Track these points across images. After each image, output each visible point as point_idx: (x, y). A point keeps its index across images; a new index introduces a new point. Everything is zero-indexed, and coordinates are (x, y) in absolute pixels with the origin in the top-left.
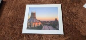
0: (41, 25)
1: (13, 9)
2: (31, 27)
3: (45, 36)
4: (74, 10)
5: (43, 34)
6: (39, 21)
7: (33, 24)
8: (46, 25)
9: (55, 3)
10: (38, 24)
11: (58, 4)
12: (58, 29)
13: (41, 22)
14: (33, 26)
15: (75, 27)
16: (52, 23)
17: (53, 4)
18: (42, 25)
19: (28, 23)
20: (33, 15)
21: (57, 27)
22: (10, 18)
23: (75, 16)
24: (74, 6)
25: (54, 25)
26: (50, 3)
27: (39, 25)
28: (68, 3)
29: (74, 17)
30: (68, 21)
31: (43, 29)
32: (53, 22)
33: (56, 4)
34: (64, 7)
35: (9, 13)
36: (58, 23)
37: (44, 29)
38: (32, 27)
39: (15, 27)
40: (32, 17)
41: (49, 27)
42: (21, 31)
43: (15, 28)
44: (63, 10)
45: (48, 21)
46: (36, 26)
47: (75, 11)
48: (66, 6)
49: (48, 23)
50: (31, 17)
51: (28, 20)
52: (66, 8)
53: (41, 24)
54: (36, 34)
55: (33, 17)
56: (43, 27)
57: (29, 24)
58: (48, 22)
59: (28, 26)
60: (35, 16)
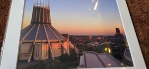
0: (72, 51)
2: (36, 58)
6: (65, 35)
7: (44, 48)
8: (91, 49)
10: (62, 48)
13: (73, 39)
14: (43, 56)
18: (77, 50)
19: (22, 43)
20: (40, 16)
27: (67, 50)
31: (82, 66)
40: (37, 23)
41: (100, 56)
46: (53, 56)
49: (97, 43)
51: (23, 32)
53: (72, 46)
55: (42, 23)
56: (82, 58)
57: (26, 48)
59: (22, 58)
60: (49, 19)
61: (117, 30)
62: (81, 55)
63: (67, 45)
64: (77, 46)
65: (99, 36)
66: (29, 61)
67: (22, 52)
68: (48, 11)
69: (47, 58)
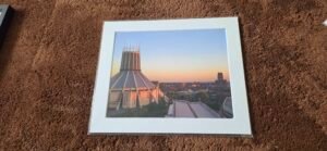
0: (161, 99)
1: (53, 39)
2: (125, 107)
3: (180, 142)
4: (289, 38)
5: (172, 135)
6: (155, 83)
7: (132, 96)
8: (182, 98)
9: (216, 12)
10: (151, 97)
11: (227, 15)
12: (230, 116)
13: (163, 86)
14: (131, 104)
15: (296, 105)
16: (203, 91)
17: (206, 16)
18: (167, 99)
19: (112, 91)
20: (130, 62)
21: (225, 107)
22: (40, 76)
23: (292, 62)
24: (290, 24)
25: (213, 97)
26: (195, 16)
27: (156, 98)
28: (265, 11)
29: (288, 65)
30: (266, 80)
31: (171, 116)
32: (210, 88)
33: (218, 16)
34: (249, 29)
35: (37, 55)
36: (229, 91)
37: (174, 115)
38: (129, 110)
39: (62, 108)
40: (127, 70)
41: (193, 105)
42: (86, 125)
43: (61, 114)
44: (246, 40)
45: (191, 84)
46: (141, 105)
47: (293, 43)
48: (257, 23)
49: (190, 91)
50: (121, 70)
51: (113, 80)
52: (258, 30)
53: (162, 94)
54: (143, 135)
55: (131, 70)
56: (171, 107)
57: (115, 96)
58: (188, 85)
59: (111, 106)
60: (139, 66)
61: (220, 75)
62: (170, 103)
63: (156, 94)
64: (168, 95)
65: (195, 83)
66: (118, 108)
67: (112, 100)
68: (138, 55)
69: (135, 106)
